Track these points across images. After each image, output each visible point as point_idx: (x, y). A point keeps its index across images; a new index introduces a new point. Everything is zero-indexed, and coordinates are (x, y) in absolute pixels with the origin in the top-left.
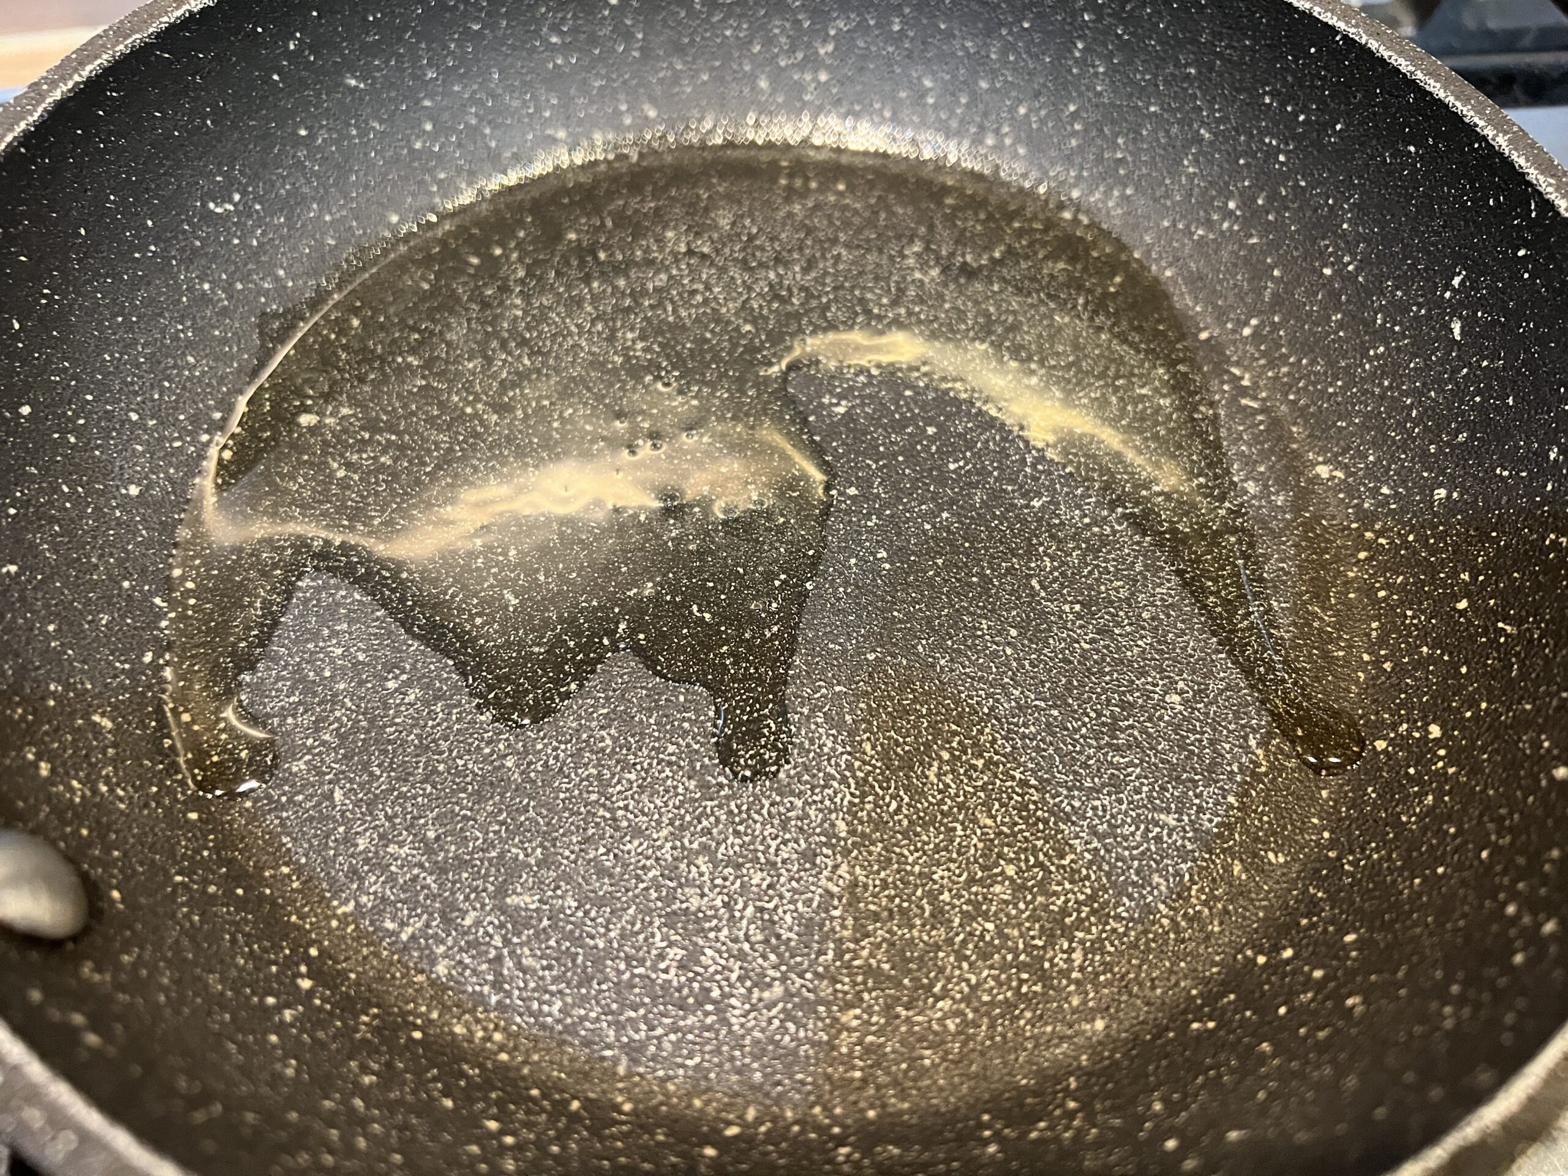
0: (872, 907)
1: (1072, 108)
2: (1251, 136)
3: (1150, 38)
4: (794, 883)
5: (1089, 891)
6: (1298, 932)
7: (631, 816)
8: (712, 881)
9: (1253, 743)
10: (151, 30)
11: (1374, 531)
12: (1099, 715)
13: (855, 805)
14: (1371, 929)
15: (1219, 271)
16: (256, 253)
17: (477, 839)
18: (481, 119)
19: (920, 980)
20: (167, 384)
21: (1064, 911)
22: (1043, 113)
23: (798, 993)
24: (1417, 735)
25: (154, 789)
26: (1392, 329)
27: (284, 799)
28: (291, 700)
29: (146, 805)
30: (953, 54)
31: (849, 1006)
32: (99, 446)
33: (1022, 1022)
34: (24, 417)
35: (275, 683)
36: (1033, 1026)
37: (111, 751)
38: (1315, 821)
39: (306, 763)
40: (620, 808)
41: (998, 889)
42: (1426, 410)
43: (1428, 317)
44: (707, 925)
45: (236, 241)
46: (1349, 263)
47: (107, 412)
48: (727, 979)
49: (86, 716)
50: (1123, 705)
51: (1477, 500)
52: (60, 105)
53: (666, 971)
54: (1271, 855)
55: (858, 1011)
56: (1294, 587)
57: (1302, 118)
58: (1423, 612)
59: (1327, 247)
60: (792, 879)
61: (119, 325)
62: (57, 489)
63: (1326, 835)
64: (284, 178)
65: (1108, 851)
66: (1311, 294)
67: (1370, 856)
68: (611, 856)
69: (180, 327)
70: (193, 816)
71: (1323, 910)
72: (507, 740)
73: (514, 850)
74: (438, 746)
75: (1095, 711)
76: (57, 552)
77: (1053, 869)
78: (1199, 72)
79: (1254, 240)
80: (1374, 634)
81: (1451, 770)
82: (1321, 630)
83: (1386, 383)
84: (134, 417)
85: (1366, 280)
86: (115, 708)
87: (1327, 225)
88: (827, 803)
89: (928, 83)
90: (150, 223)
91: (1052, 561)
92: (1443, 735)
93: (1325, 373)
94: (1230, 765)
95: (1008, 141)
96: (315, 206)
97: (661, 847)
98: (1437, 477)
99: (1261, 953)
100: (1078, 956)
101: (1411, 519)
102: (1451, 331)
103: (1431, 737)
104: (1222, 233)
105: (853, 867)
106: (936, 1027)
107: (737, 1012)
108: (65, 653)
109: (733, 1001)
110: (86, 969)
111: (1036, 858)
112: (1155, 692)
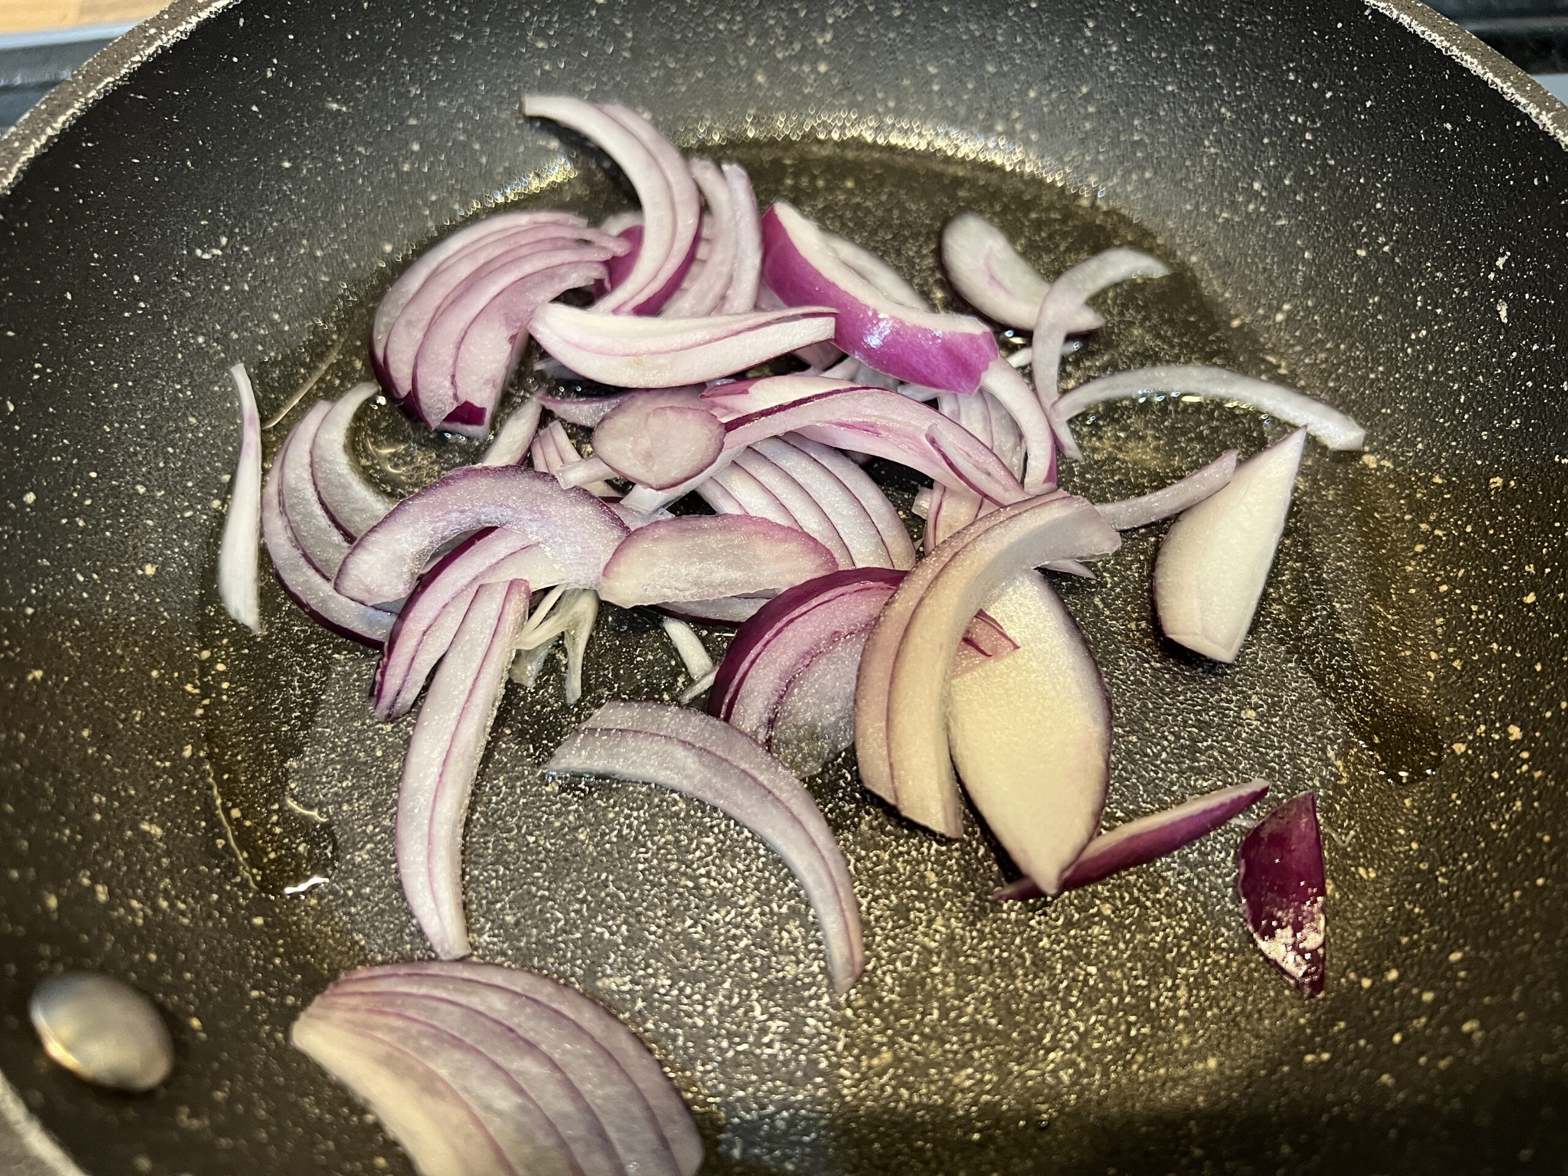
0: (973, 961)
1: (1084, 90)
2: (1274, 114)
3: (1166, 15)
4: (890, 942)
5: (1186, 924)
6: (1400, 952)
7: (714, 884)
8: (806, 945)
9: (1331, 754)
10: (123, 72)
11: (1429, 523)
12: (1178, 737)
13: (942, 853)
14: (1476, 947)
15: (1246, 255)
16: (247, 300)
17: (559, 920)
18: (469, 135)
19: (1028, 1032)
20: (170, 450)
21: (1164, 947)
22: (1054, 95)
23: (907, 1057)
24: (1497, 737)
25: (215, 897)
26: (1433, 311)
27: (350, 893)
28: (344, 784)
29: (210, 916)
30: (958, 39)
31: (960, 1066)
32: (110, 525)
33: (1135, 1067)
34: (29, 506)
35: (325, 767)
36: (1147, 1070)
37: (164, 860)
38: (1402, 831)
39: (368, 852)
40: (702, 876)
41: (1096, 930)
42: (1475, 395)
43: (1472, 298)
44: (806, 994)
45: (227, 288)
46: (1386, 244)
47: (113, 488)
48: (833, 1049)
49: (135, 827)
50: (1201, 725)
51: (1536, 489)
52: (34, 162)
53: (769, 1045)
54: (1362, 871)
55: (970, 1071)
56: (1354, 586)
57: (1329, 95)
58: (1489, 606)
59: (1360, 227)
60: (887, 937)
61: (116, 392)
62: (72, 580)
63: (1414, 846)
64: (271, 214)
65: (1201, 881)
66: (1345, 276)
67: (1463, 868)
68: (700, 929)
69: (178, 387)
70: (258, 921)
71: (1422, 927)
72: (577, 811)
73: (598, 930)
74: (505, 822)
75: (1172, 733)
76: (80, 648)
77: (1148, 904)
78: (1219, 49)
79: (1283, 222)
80: (1439, 630)
81: (1538, 774)
82: (1385, 630)
83: (1431, 368)
84: (141, 490)
85: (1404, 262)
86: (162, 812)
87: (1361, 205)
88: (914, 853)
89: (932, 70)
90: (137, 278)
91: (1112, 577)
92: (1524, 737)
93: (1366, 358)
94: (1311, 779)
95: (1018, 127)
96: (305, 242)
97: (748, 915)
98: (1491, 464)
99: (1365, 975)
100: (1182, 993)
101: (1467, 509)
102: (1497, 312)
103: (1512, 738)
104: (1248, 215)
105: (949, 919)
106: (1049, 1079)
107: (847, 1082)
108: (104, 759)
109: (843, 1071)
110: (183, 1115)
111: (1131, 894)
112: (1230, 709)
